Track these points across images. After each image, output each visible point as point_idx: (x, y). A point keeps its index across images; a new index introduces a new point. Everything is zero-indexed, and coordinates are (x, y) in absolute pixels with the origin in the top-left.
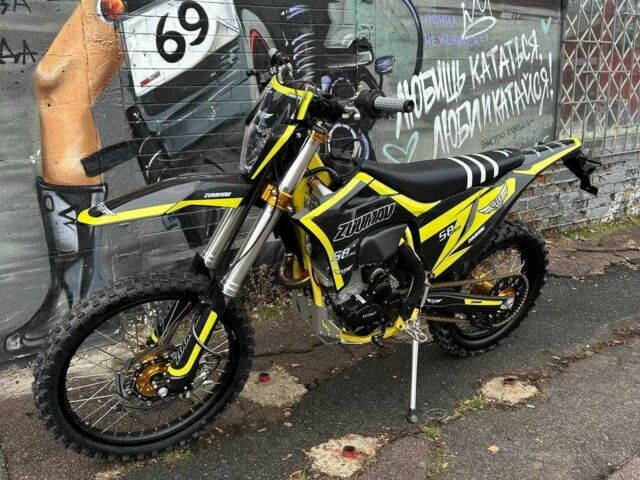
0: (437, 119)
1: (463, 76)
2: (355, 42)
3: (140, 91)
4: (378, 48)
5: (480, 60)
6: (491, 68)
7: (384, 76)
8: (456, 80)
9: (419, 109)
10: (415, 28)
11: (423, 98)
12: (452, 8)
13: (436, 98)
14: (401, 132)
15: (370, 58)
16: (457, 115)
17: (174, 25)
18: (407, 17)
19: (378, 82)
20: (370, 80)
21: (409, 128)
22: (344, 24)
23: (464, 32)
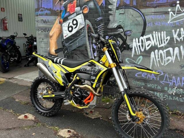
0: (153, 53)
1: (169, 38)
3: (64, 38)
4: (125, 28)
5: (180, 31)
7: (128, 37)
8: (164, 39)
9: (143, 48)
10: (143, 21)
11: (145, 45)
12: (163, 12)
13: (152, 45)
14: (134, 55)
15: (122, 31)
16: (164, 52)
17: (71, 24)
18: (138, 17)
19: (125, 38)
20: (122, 38)
21: (138, 54)
22: (114, 21)
23: (170, 20)
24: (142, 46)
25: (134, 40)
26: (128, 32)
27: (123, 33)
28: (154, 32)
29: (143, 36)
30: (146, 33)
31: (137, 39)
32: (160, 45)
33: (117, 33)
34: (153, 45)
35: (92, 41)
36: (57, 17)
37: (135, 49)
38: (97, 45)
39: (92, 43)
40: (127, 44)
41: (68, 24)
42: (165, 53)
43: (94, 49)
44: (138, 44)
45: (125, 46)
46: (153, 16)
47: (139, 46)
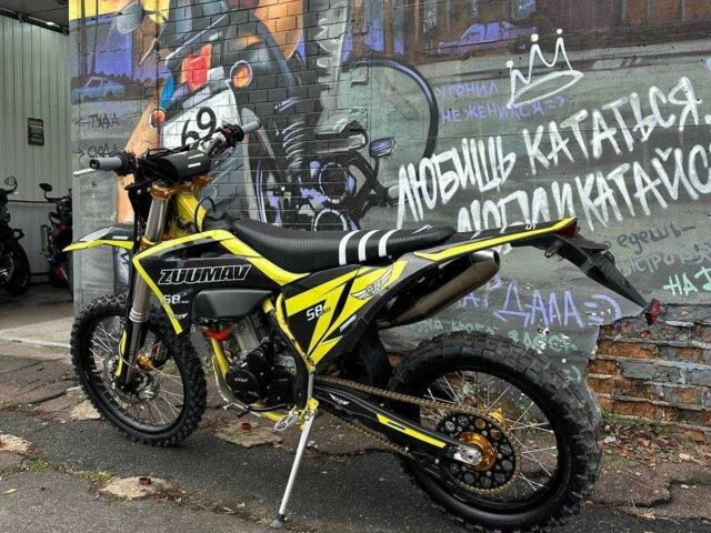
0: (463, 212)
1: (512, 157)
4: (373, 130)
5: (546, 133)
6: (573, 144)
7: (381, 160)
8: (498, 164)
9: (431, 198)
10: (427, 104)
11: (438, 185)
12: (489, 72)
13: (460, 185)
14: (404, 223)
15: (364, 141)
16: (499, 209)
17: (193, 127)
18: (413, 92)
19: (373, 167)
20: (362, 164)
21: (417, 219)
22: (337, 110)
23: (513, 98)
24: (430, 190)
25: (402, 171)
26: (383, 145)
27: (367, 147)
28: (465, 141)
29: (429, 157)
30: (439, 147)
31: (411, 168)
32: (485, 183)
33: (346, 149)
34: (464, 185)
35: (265, 181)
36: (145, 102)
37: (407, 202)
39: (265, 189)
40: (381, 187)
41: (183, 124)
42: (503, 211)
43: (273, 208)
44: (416, 185)
45: (373, 192)
46: (460, 86)
47: (420, 190)
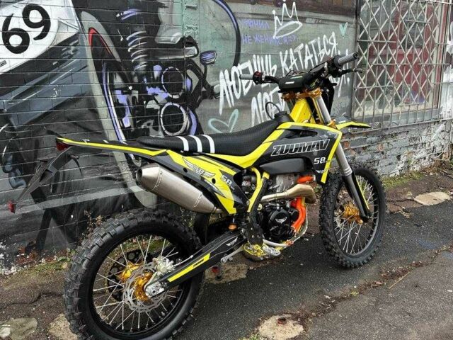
0: (254, 99)
1: (275, 67)
2: (182, 39)
4: (202, 44)
5: (289, 55)
6: (298, 61)
7: (208, 67)
9: (238, 92)
10: (234, 30)
11: (241, 85)
12: (265, 15)
13: (253, 84)
14: (223, 110)
15: (196, 53)
16: (270, 96)
17: (18, 24)
18: (226, 21)
19: (203, 71)
20: (195, 69)
21: (230, 106)
22: (172, 25)
23: (276, 33)
24: (237, 87)
25: (221, 74)
26: (209, 56)
27: (198, 57)
28: (254, 56)
29: (236, 65)
30: (241, 60)
31: (226, 72)
33: (182, 57)
35: (112, 81)
37: (225, 95)
38: (130, 92)
39: (113, 89)
40: (209, 86)
42: (272, 98)
43: (122, 105)
44: (229, 84)
45: (204, 89)
46: (251, 21)
47: (232, 87)
